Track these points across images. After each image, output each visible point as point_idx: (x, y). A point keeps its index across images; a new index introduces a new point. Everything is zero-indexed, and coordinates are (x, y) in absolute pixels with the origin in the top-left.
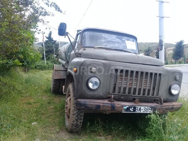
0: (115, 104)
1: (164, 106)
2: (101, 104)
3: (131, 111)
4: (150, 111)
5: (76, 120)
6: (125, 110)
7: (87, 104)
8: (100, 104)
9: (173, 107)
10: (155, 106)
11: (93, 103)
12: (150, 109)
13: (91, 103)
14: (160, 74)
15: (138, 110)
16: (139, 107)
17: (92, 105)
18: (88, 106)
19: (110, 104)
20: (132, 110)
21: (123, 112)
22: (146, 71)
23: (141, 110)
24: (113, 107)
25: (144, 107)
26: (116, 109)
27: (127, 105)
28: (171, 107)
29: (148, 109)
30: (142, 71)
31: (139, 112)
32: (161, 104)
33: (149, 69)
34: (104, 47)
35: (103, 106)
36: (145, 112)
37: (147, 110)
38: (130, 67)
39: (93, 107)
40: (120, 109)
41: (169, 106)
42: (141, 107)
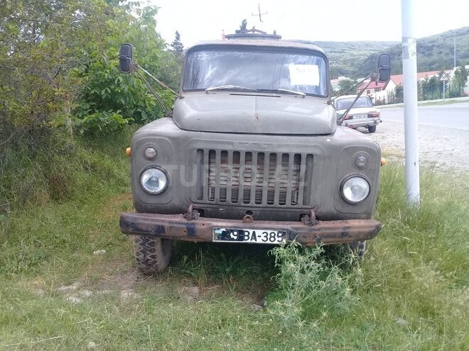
0: (197, 223)
1: (319, 230)
2: (166, 225)
3: (233, 239)
4: (280, 239)
5: (142, 251)
6: (218, 238)
7: (138, 224)
8: (163, 224)
9: (346, 231)
10: (293, 228)
11: (150, 222)
12: (280, 235)
13: (147, 222)
14: (310, 156)
15: (250, 236)
16: (251, 231)
17: (148, 225)
18: (140, 227)
19: (184, 224)
20: (235, 238)
21: (214, 241)
22: (271, 150)
23: (257, 238)
24: (191, 231)
25: (264, 231)
26: (198, 233)
27: (222, 227)
28: (341, 231)
29: (273, 235)
30: (259, 150)
31: (254, 241)
32: (311, 224)
33: (279, 146)
34: (229, 88)
35: (171, 227)
36: (268, 242)
37: (271, 237)
38: (232, 143)
39: (150, 229)
40: (207, 235)
41: (334, 229)
42: (256, 231)
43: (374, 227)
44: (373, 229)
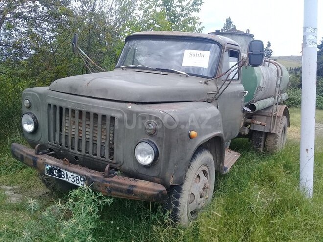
0: (38, 158)
1: (109, 182)
2: (25, 155)
3: (55, 175)
4: (82, 183)
6: (48, 172)
7: (14, 151)
9: (131, 189)
10: (92, 176)
12: (82, 179)
13: (18, 151)
14: (113, 118)
15: (65, 175)
16: (65, 172)
17: (18, 153)
18: (15, 154)
19: (32, 156)
20: (57, 174)
21: (45, 174)
23: (69, 178)
24: (35, 163)
25: (72, 174)
27: (50, 164)
28: (127, 187)
29: (78, 178)
30: (80, 109)
31: (67, 180)
35: (26, 157)
36: (75, 183)
39: (18, 156)
40: (42, 168)
41: (122, 184)
42: (68, 172)
43: (157, 191)
44: (156, 193)
